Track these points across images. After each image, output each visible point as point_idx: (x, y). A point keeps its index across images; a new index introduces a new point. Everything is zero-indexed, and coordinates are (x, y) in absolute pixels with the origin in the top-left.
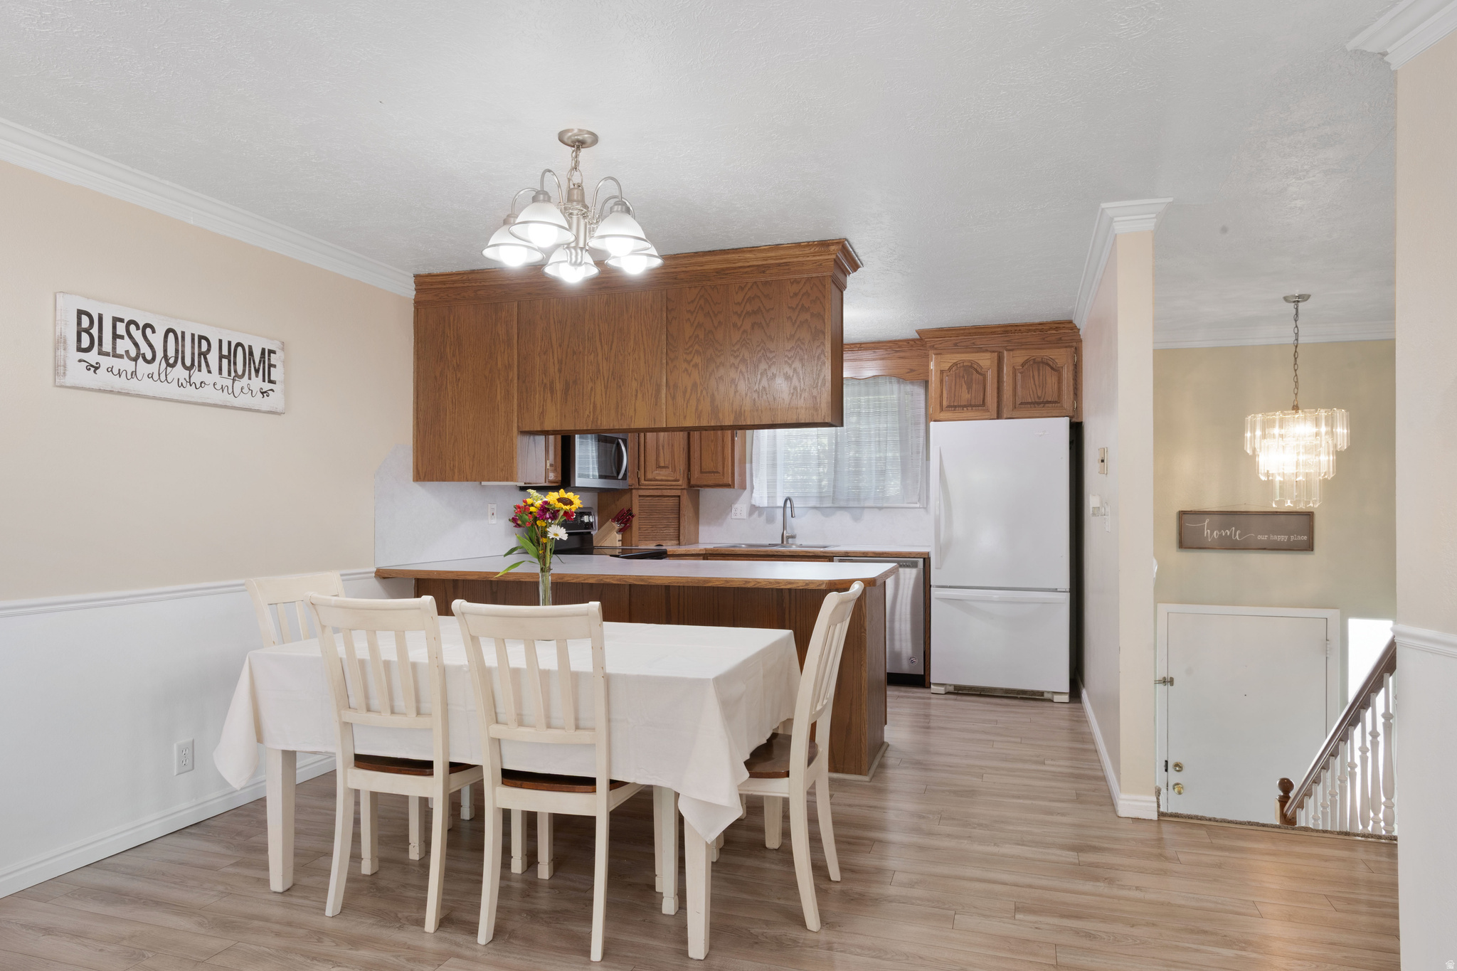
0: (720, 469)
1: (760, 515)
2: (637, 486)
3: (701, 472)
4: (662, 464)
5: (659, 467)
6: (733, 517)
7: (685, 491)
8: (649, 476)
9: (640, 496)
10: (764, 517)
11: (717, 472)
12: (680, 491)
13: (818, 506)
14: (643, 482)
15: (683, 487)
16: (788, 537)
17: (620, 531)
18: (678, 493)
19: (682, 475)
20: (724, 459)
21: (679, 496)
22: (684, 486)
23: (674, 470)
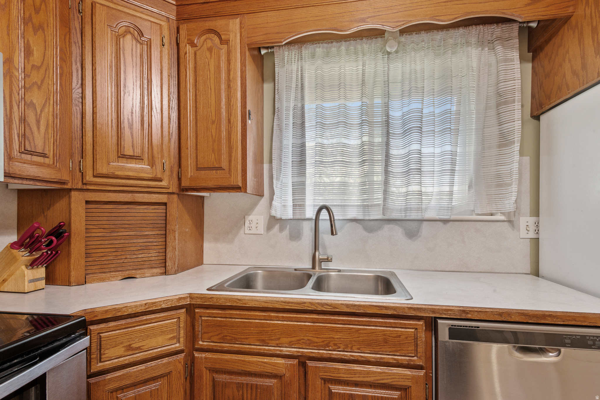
0: (224, 164)
1: (281, 230)
2: (80, 186)
3: (198, 169)
4: (128, 151)
5: (123, 156)
6: (247, 232)
7: (175, 197)
8: (103, 169)
9: (87, 202)
10: (286, 232)
11: (220, 168)
12: (166, 196)
13: (361, 217)
14: (89, 177)
15: (170, 191)
16: (321, 261)
17: (33, 264)
18: (163, 198)
19: (167, 173)
20: (230, 148)
21: (165, 204)
22: (174, 188)
23: (152, 164)
